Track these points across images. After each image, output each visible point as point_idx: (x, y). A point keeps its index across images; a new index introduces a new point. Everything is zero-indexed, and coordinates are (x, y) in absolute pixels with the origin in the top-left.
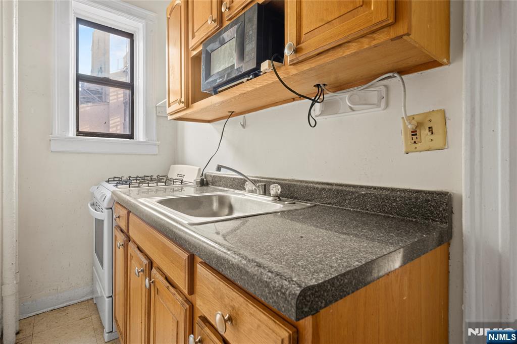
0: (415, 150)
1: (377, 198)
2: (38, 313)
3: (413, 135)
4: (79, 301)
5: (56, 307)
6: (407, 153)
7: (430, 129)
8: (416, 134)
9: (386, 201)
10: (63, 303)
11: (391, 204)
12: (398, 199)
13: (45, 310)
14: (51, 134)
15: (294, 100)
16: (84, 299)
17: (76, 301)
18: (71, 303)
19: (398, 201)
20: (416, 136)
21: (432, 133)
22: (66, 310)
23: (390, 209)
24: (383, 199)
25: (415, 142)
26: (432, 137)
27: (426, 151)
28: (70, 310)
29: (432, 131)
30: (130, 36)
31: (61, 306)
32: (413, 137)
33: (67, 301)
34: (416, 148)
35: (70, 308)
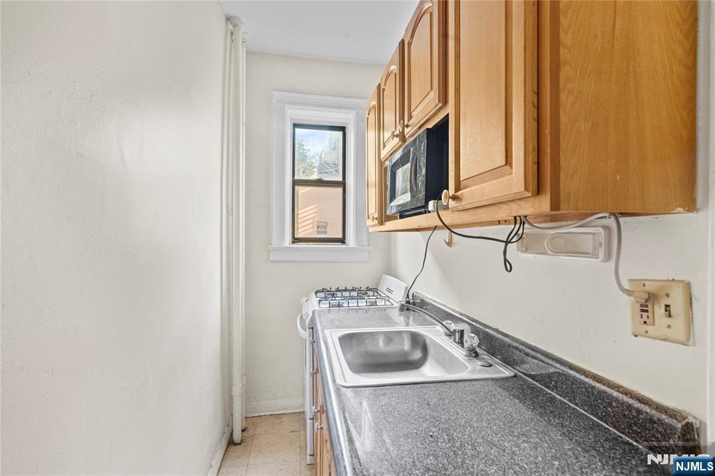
0: (646, 335)
1: (588, 392)
2: (261, 414)
3: (642, 311)
4: (294, 411)
5: (274, 413)
6: (636, 336)
7: (668, 309)
8: (647, 311)
9: (600, 401)
10: (279, 410)
11: (605, 407)
12: (614, 404)
13: (266, 414)
14: (271, 245)
15: (499, 223)
16: (297, 411)
17: (290, 411)
18: (287, 412)
19: (614, 407)
20: (647, 314)
21: (670, 316)
22: (281, 418)
23: (604, 414)
24: (595, 396)
25: (645, 322)
26: (669, 321)
27: (662, 340)
28: (285, 419)
29: (670, 311)
30: (343, 129)
31: (278, 413)
32: (643, 313)
33: (282, 409)
34: (647, 332)
35: (285, 417)
